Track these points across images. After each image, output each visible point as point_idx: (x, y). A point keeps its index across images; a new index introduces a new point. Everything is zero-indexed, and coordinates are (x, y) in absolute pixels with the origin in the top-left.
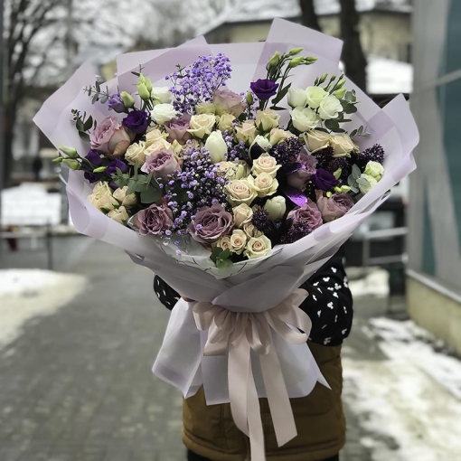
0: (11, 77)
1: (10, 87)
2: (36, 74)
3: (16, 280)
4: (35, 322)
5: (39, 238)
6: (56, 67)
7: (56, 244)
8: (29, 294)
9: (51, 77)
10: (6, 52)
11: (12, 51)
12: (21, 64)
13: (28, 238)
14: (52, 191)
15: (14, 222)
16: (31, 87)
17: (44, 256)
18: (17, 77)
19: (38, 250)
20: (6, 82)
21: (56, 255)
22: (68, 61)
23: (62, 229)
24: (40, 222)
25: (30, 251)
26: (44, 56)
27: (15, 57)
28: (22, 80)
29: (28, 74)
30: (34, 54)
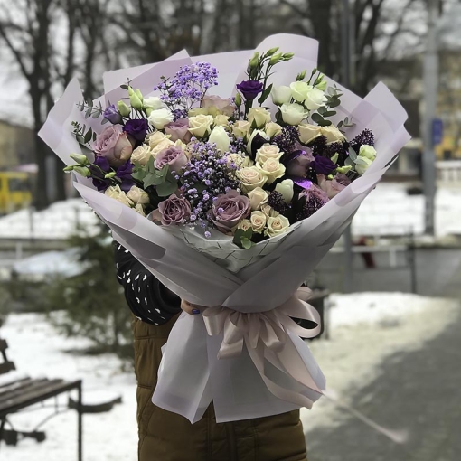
0: (360, 51)
1: (358, 63)
2: (390, 45)
3: (372, 305)
4: (397, 360)
5: (398, 252)
6: (415, 34)
7: (420, 259)
8: (389, 324)
9: (408, 47)
10: (352, 19)
11: (359, 19)
12: (372, 34)
13: (385, 253)
14: (413, 192)
15: (368, 232)
16: (384, 61)
17: (405, 275)
18: (367, 51)
19: (398, 268)
20: (353, 58)
21: (420, 274)
22: (430, 25)
23: (428, 240)
24: (400, 231)
25: (388, 268)
26: (400, 21)
27: (364, 26)
28: (373, 54)
29: (380, 45)
30: (386, 20)
